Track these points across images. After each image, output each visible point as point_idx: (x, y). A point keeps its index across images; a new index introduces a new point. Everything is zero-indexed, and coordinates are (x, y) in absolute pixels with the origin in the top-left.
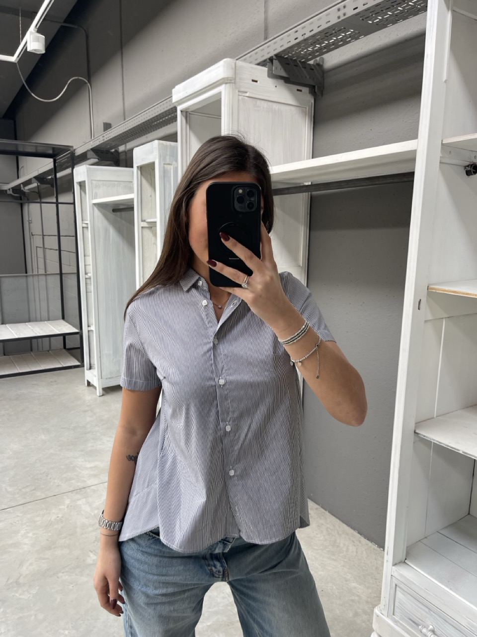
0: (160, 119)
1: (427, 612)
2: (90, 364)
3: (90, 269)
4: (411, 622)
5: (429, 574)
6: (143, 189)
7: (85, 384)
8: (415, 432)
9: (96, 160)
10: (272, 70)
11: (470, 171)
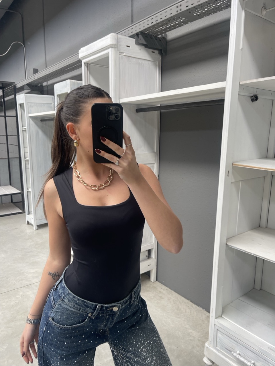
1: (235, 344)
2: (29, 212)
3: (28, 155)
5: (235, 322)
7: (26, 223)
8: (226, 244)
9: (30, 91)
10: (138, 40)
11: (254, 99)
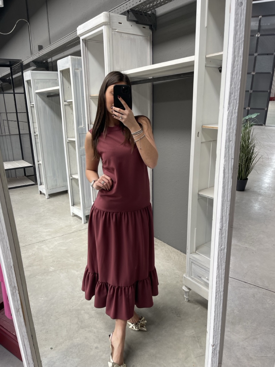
0: (71, 43)
3: (37, 130)
4: (198, 277)
6: (64, 83)
7: (39, 193)
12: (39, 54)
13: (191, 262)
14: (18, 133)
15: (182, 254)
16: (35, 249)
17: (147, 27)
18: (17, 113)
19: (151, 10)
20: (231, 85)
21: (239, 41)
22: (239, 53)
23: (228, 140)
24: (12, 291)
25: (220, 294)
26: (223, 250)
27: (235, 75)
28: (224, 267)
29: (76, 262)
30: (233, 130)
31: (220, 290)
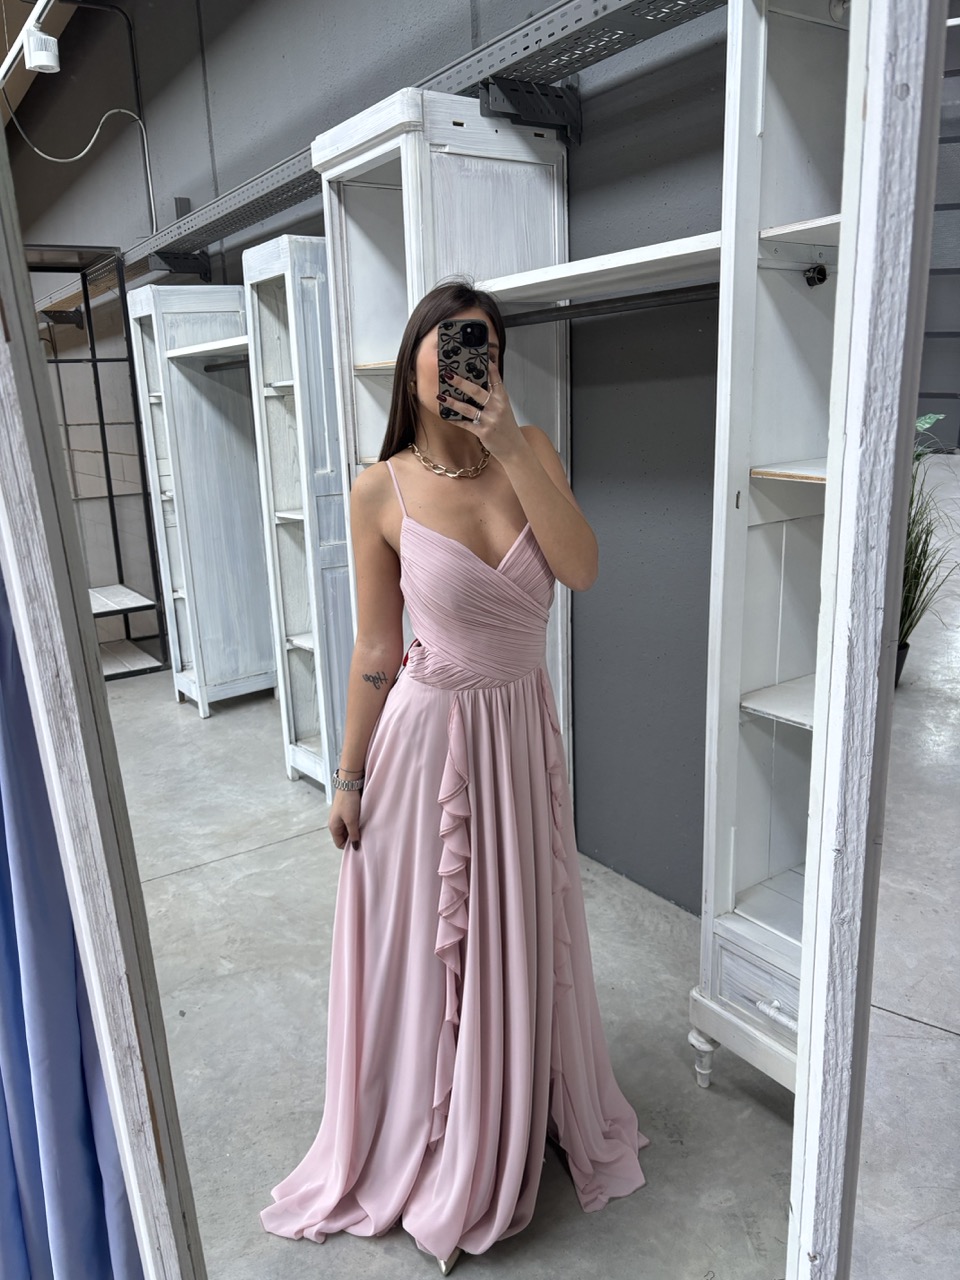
0: (288, 192)
1: (767, 982)
2: (182, 662)
3: (170, 484)
4: (746, 1001)
6: (263, 326)
7: (175, 699)
8: (741, 707)
9: (166, 274)
10: (487, 102)
11: (813, 278)
12: (179, 227)
13: (717, 947)
14: (106, 494)
15: (684, 914)
16: (165, 897)
17: (550, 134)
18: (102, 424)
19: (563, 77)
20: (870, 362)
21: (899, 215)
22: (896, 255)
23: (864, 546)
24: (118, 1061)
25: (839, 1076)
26: (849, 922)
27: (884, 328)
28: (851, 980)
29: (310, 943)
30: (880, 511)
31: (839, 1062)
